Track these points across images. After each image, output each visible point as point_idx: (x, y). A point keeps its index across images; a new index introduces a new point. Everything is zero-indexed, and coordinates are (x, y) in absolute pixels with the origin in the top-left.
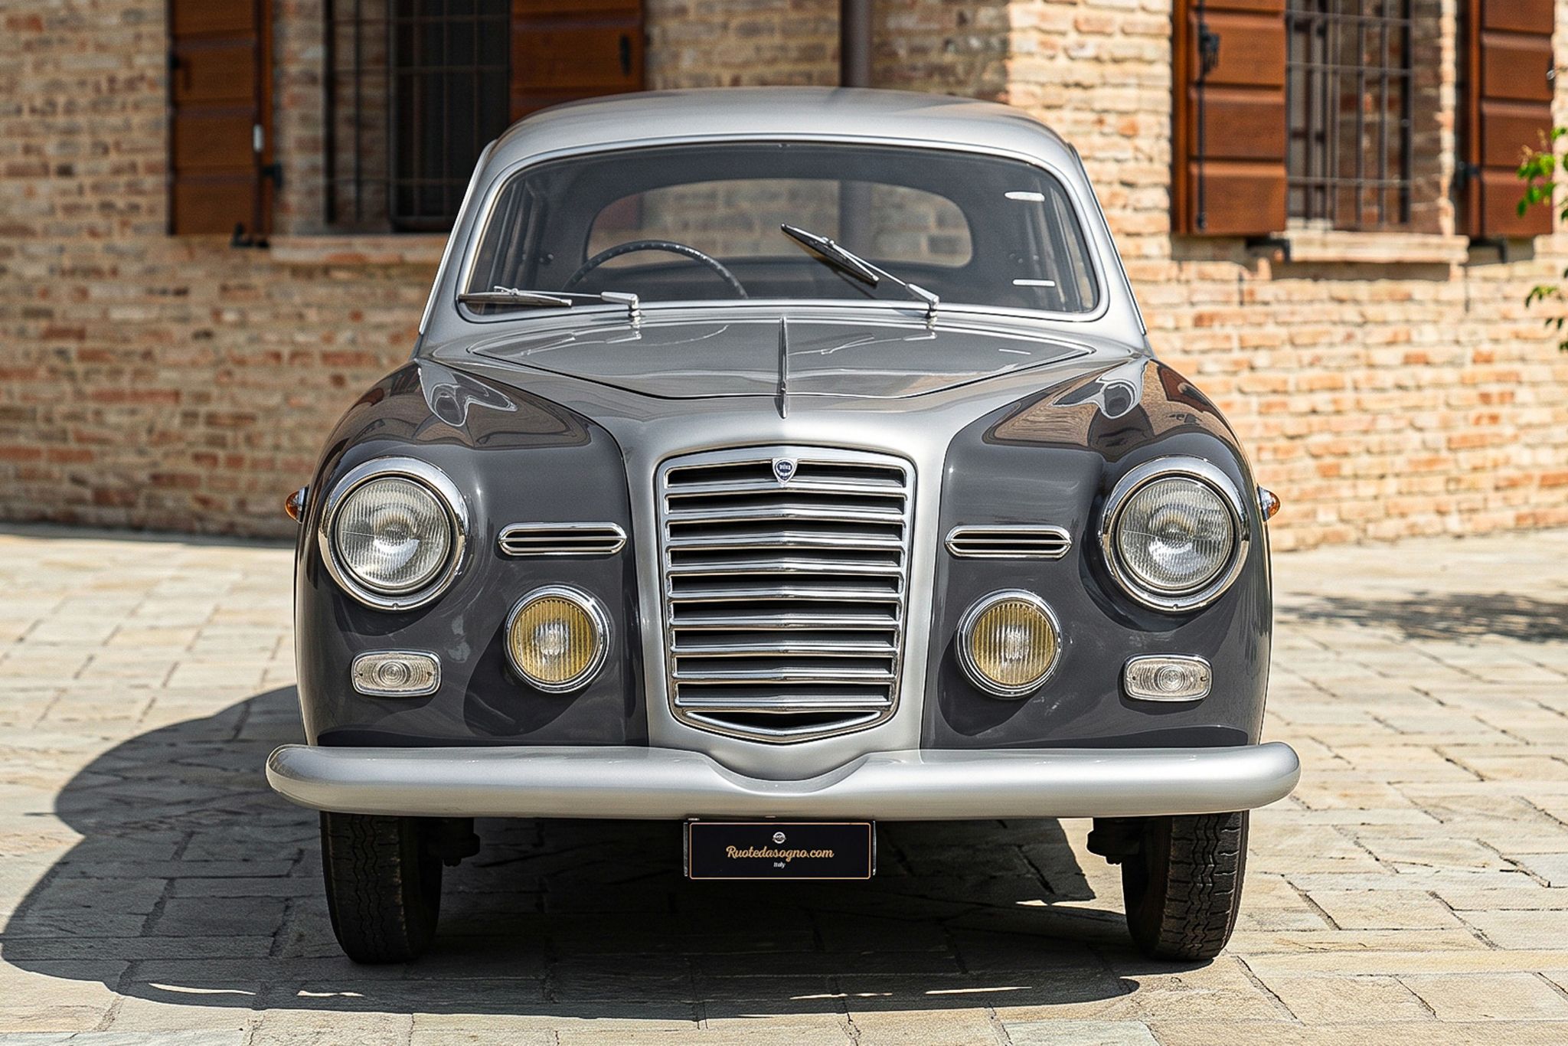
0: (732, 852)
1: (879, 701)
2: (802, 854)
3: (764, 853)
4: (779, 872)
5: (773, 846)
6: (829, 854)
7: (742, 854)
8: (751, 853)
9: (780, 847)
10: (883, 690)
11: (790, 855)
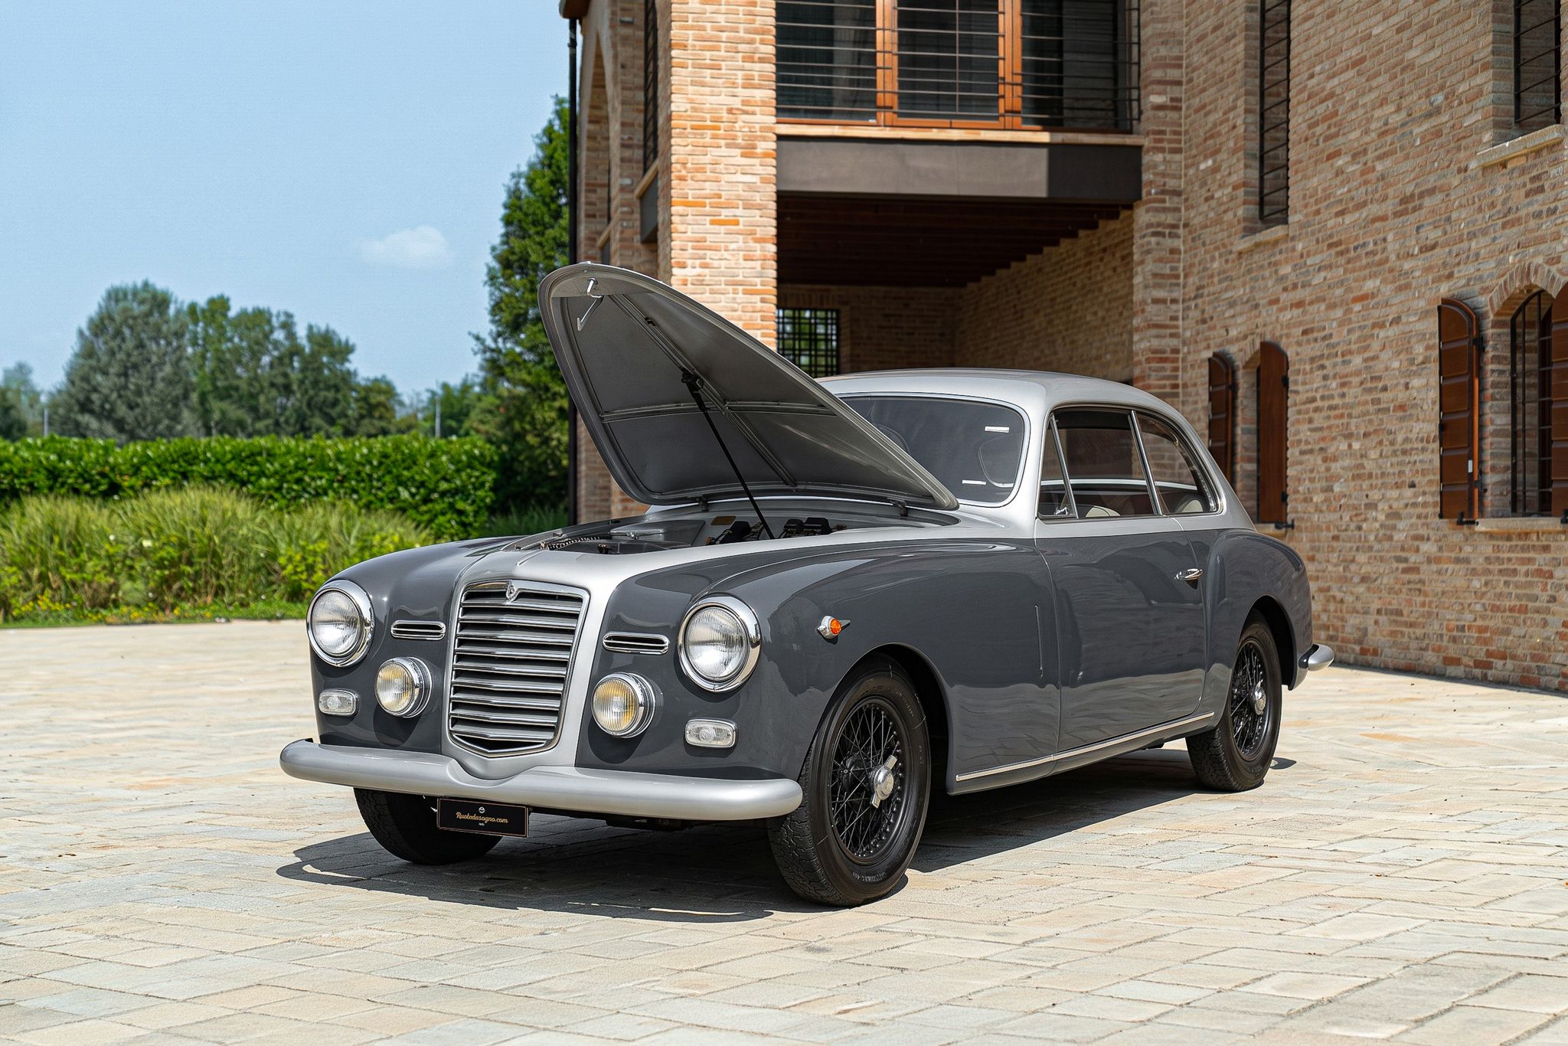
0: (459, 815)
1: (549, 736)
2: (493, 820)
3: (474, 818)
4: (481, 828)
5: (478, 814)
6: (506, 821)
7: (464, 817)
8: (467, 817)
9: (482, 815)
10: (552, 729)
11: (487, 820)
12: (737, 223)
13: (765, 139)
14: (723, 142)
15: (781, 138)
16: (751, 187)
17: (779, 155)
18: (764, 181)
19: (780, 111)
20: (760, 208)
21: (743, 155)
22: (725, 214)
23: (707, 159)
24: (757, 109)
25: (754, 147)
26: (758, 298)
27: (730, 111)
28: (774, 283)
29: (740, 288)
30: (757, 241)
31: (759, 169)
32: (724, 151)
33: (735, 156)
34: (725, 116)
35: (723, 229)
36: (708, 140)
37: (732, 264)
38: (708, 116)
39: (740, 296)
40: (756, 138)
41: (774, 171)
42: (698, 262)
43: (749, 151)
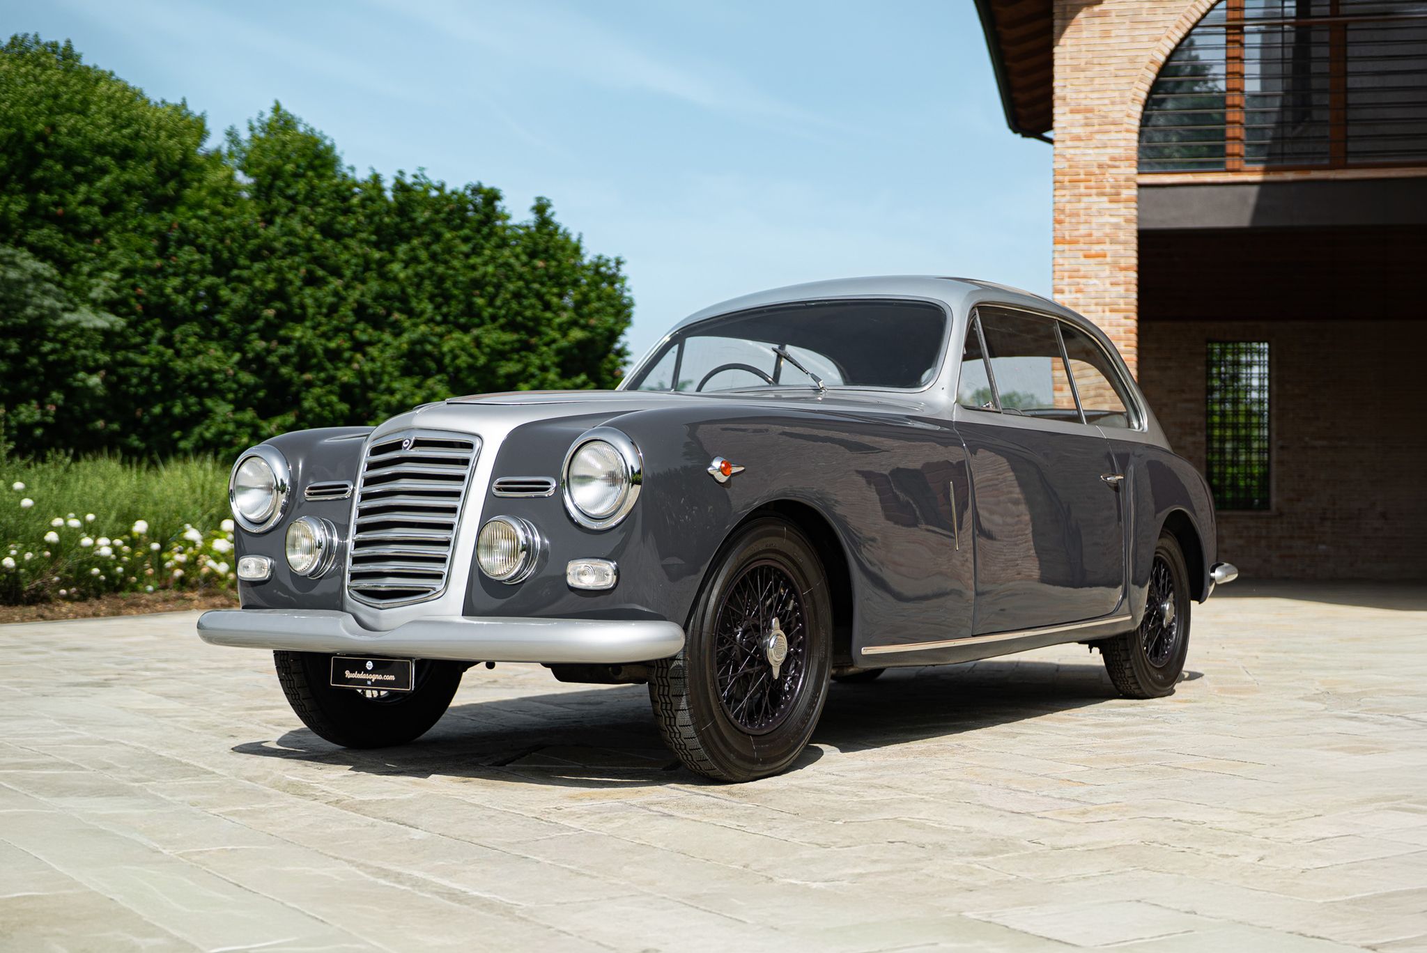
0: (348, 674)
1: (438, 584)
2: (380, 677)
3: (362, 676)
5: (366, 672)
6: (393, 678)
7: (353, 676)
8: (355, 675)
9: (369, 672)
11: (374, 678)
12: (1105, 256)
13: (1128, 188)
14: (1094, 191)
15: (1140, 186)
16: (1116, 227)
17: (1139, 199)
18: (1127, 221)
19: (1140, 164)
20: (1125, 243)
21: (1111, 201)
22: (1096, 248)
23: (1082, 205)
24: (1121, 164)
25: (1118, 194)
26: (1122, 315)
27: (1100, 166)
28: (1135, 303)
29: (1107, 308)
30: (1122, 269)
31: (1123, 211)
32: (1095, 198)
33: (1104, 202)
34: (1097, 171)
35: (1092, 261)
36: (1082, 190)
37: (1101, 288)
38: (1082, 171)
39: (1108, 314)
40: (1120, 187)
41: (1135, 212)
42: (1073, 288)
43: (1115, 198)
